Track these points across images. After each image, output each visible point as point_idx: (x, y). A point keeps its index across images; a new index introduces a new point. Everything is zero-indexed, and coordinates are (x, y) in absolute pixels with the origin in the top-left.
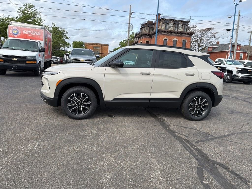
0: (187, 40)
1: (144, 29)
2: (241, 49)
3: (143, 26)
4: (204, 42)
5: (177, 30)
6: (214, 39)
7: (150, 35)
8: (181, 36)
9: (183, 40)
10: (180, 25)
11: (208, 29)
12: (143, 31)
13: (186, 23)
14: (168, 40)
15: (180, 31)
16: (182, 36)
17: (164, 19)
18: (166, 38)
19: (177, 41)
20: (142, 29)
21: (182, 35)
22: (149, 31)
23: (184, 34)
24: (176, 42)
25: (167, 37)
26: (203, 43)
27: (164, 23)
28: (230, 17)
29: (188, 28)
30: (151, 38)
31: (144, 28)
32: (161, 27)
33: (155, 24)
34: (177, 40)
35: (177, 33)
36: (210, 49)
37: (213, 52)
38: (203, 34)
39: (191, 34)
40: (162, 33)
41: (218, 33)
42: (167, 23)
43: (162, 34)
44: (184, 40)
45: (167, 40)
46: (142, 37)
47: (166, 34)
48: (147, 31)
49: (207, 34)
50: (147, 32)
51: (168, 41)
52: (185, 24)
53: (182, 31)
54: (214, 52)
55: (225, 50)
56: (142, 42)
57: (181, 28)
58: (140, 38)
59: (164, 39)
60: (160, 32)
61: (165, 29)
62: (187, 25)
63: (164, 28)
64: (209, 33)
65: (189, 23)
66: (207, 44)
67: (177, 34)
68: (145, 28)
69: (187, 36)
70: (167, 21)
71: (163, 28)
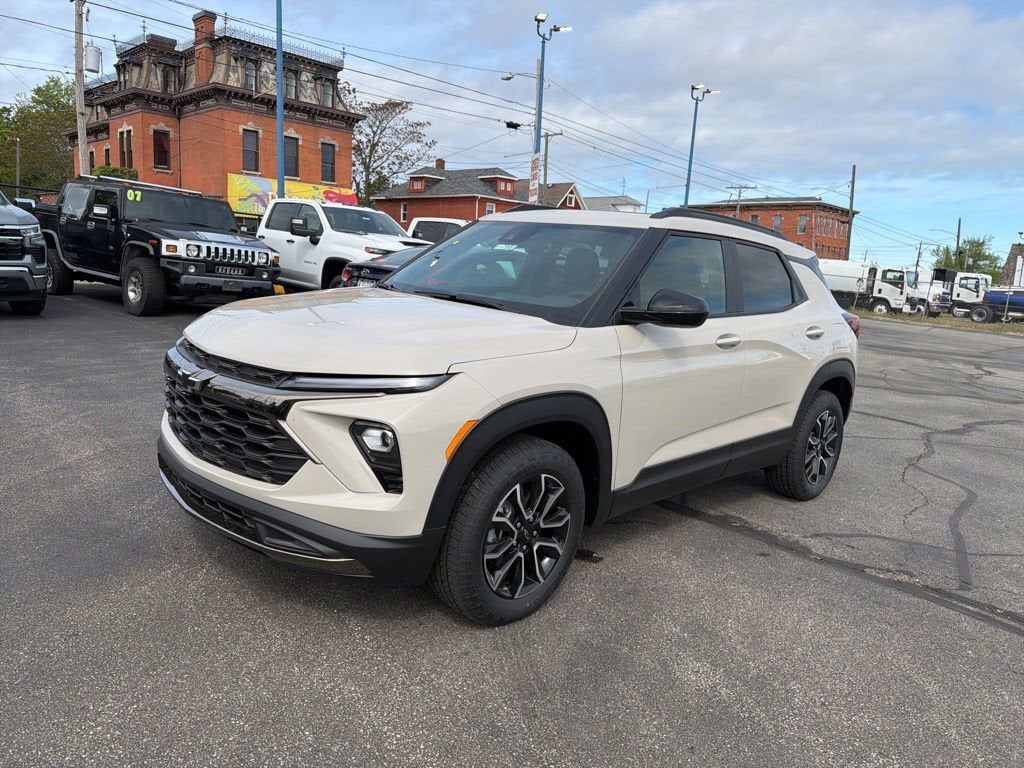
0: (339, 143)
1: (136, 70)
2: (515, 192)
3: (129, 58)
4: (386, 157)
5: (297, 96)
6: (419, 145)
7: (170, 101)
8: (314, 123)
9: (322, 140)
10: (305, 76)
11: (393, 107)
12: (134, 80)
13: (326, 73)
14: (260, 131)
15: (308, 101)
16: (319, 123)
17: (235, 41)
18: (251, 126)
19: (300, 143)
20: (128, 68)
21: (318, 120)
22: (166, 83)
23: (324, 116)
24: (297, 145)
25: (255, 122)
26: (380, 158)
27: (236, 60)
28: (509, 79)
29: (337, 94)
30: (179, 119)
31: (136, 64)
32: (227, 75)
33: (188, 55)
34: (300, 138)
35: (298, 109)
36: (418, 186)
37: (427, 199)
38: (378, 123)
39: (350, 120)
40: (234, 102)
41: (429, 123)
42: (251, 60)
43: (235, 106)
44: (328, 140)
45: (257, 132)
46: (132, 106)
47: (251, 110)
48: (151, 80)
49: (392, 123)
50: (156, 84)
51: (260, 136)
52: (324, 75)
53: (314, 102)
54: (432, 198)
55: (470, 192)
56: (131, 128)
57: (309, 91)
58: (118, 110)
59: (246, 127)
60: (220, 93)
61: (246, 85)
62: (334, 82)
63: (238, 80)
64: (398, 121)
65: (340, 75)
66: (394, 163)
67: (298, 115)
68: (140, 66)
69: (336, 127)
70: (249, 53)
71: (234, 81)
